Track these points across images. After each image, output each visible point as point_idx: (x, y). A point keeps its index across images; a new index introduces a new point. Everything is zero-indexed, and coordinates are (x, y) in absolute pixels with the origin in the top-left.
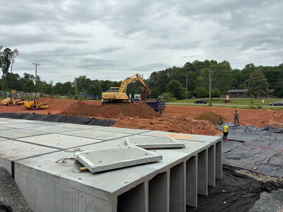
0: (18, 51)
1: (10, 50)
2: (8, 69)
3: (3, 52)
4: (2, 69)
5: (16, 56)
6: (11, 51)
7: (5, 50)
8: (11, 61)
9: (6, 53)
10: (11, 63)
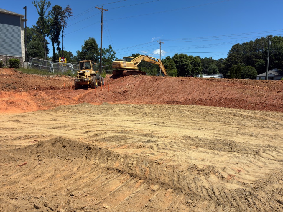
0: (70, 9)
1: (61, 8)
2: (58, 36)
3: (52, 11)
4: (51, 37)
5: (68, 16)
6: (62, 10)
7: (54, 8)
8: (62, 24)
9: (55, 13)
10: (62, 27)
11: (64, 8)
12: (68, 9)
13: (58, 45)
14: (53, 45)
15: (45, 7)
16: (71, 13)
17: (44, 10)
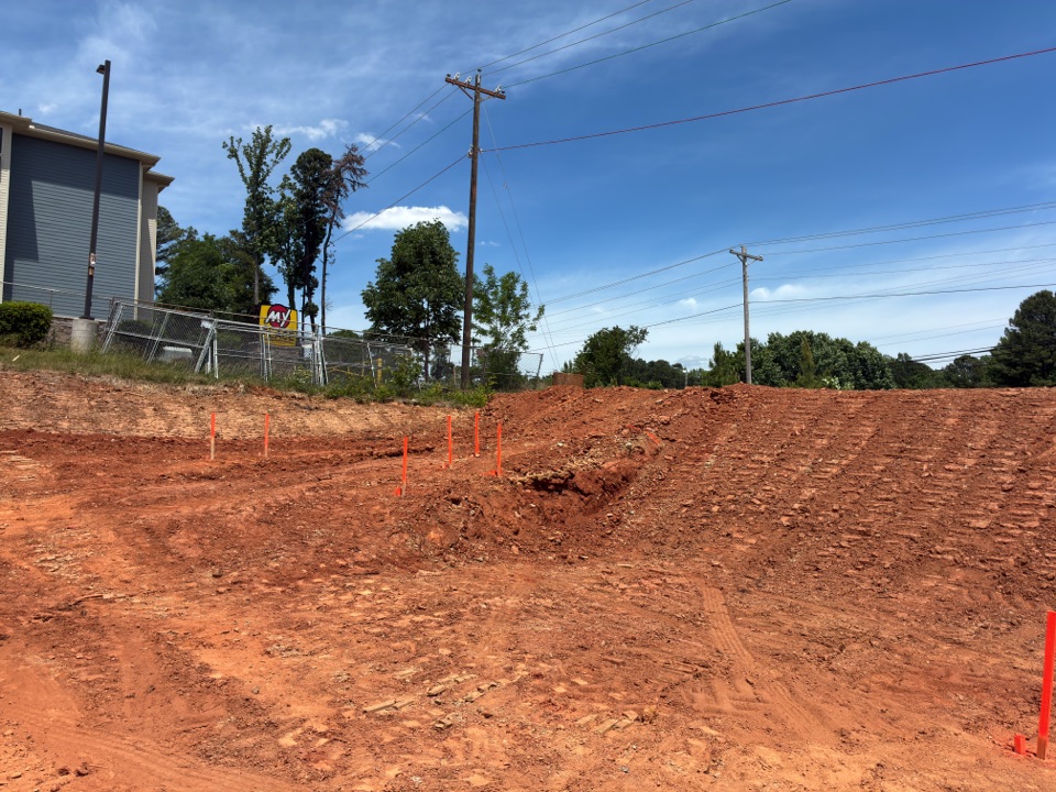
0: (359, 160)
1: (327, 160)
2: (312, 261)
3: (294, 170)
4: (286, 267)
5: (349, 187)
6: (332, 167)
7: (302, 157)
8: (328, 215)
10: (327, 228)
11: (338, 157)
13: (309, 294)
14: (291, 296)
15: (270, 157)
17: (263, 168)
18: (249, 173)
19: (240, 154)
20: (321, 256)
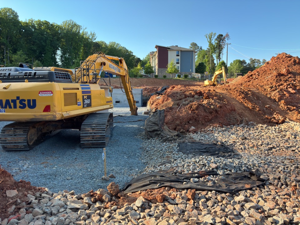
1: (222, 35)
3: (216, 39)
6: (223, 37)
7: (218, 36)
10: (223, 48)
11: (224, 35)
12: (227, 35)
13: (220, 60)
14: (217, 60)
15: (213, 37)
16: (229, 37)
17: (212, 39)
18: (209, 40)
19: (208, 37)
20: (221, 54)
